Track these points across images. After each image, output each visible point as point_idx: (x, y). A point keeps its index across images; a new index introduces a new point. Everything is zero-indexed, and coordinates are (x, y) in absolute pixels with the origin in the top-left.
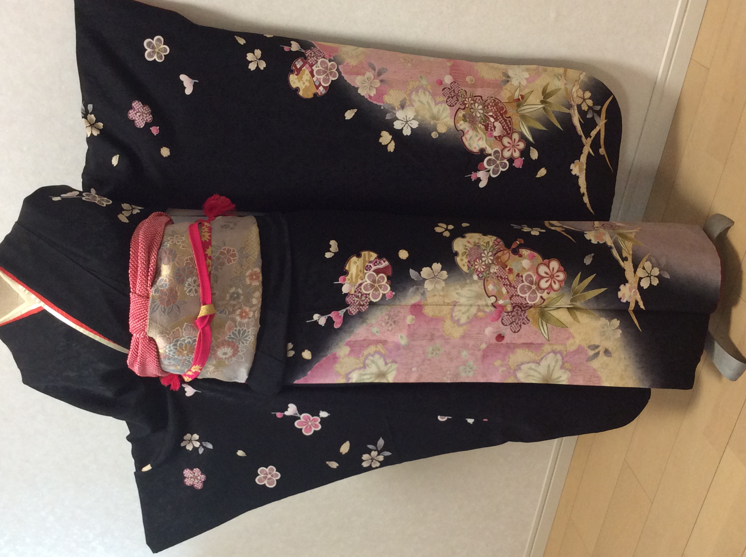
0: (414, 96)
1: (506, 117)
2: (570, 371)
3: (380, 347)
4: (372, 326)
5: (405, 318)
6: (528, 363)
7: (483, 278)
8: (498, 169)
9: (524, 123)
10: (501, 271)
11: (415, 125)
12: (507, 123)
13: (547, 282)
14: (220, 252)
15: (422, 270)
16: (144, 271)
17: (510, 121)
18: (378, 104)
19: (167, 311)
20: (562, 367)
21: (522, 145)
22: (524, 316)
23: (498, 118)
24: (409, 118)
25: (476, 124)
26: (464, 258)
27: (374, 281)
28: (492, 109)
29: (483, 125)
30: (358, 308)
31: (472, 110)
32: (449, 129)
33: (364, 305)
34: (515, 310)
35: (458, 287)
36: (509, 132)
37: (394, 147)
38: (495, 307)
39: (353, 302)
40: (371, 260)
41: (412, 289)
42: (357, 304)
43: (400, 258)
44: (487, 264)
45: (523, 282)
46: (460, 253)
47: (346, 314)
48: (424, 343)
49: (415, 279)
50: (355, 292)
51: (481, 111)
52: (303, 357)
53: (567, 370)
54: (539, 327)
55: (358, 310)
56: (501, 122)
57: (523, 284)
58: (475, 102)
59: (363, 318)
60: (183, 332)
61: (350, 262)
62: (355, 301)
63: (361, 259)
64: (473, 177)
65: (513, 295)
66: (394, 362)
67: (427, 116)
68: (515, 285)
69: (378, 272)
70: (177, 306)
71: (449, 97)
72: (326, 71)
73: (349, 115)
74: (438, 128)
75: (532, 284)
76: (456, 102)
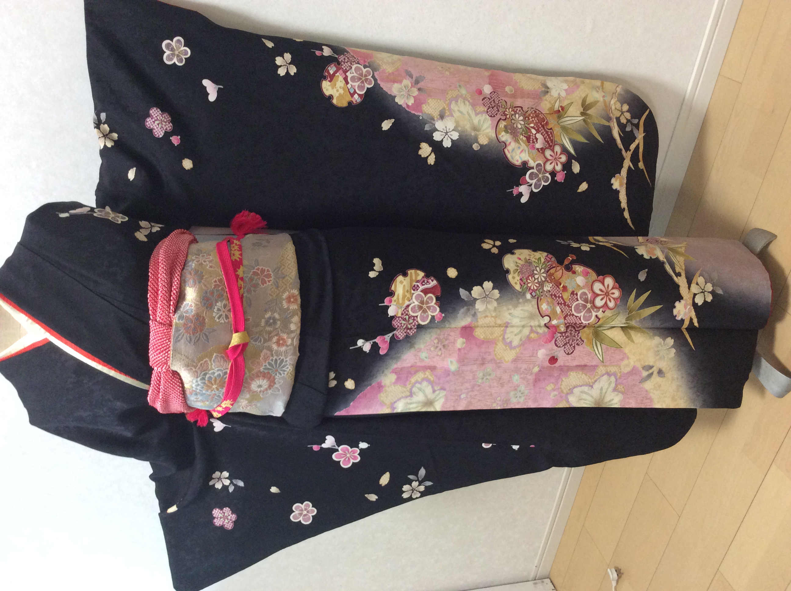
0: (453, 106)
1: (547, 128)
2: (623, 393)
3: (428, 373)
4: (420, 350)
5: (454, 342)
6: (581, 386)
7: (537, 297)
8: (540, 183)
9: (565, 135)
10: (555, 289)
11: (455, 136)
12: (549, 135)
13: (602, 299)
14: (254, 272)
15: (472, 290)
16: (166, 295)
17: (551, 132)
18: (416, 114)
19: (193, 340)
20: (615, 390)
21: (564, 158)
22: (578, 336)
23: (540, 130)
24: (449, 129)
25: (517, 136)
26: (516, 275)
27: (422, 302)
28: (533, 121)
29: (524, 136)
30: (406, 332)
31: (513, 121)
32: (491, 140)
33: (411, 328)
34: (568, 330)
35: (510, 307)
36: (551, 144)
37: (434, 160)
38: (547, 327)
39: (400, 325)
40: (418, 279)
41: (462, 311)
42: (404, 327)
43: (448, 277)
44: (540, 282)
45: (578, 300)
46: (512, 271)
47: (393, 339)
48: (475, 368)
49: (466, 299)
50: (402, 314)
51: (522, 123)
52: (346, 387)
53: (620, 392)
54: (593, 347)
55: (405, 334)
56: (543, 134)
57: (577, 302)
58: (516, 113)
59: (410, 342)
60: (212, 364)
61: (396, 282)
62: (403, 325)
63: (408, 278)
64: (515, 191)
65: (567, 314)
66: (443, 389)
67: (468, 127)
68: (570, 304)
69: (425, 291)
70: (205, 334)
71: (489, 108)
72: (361, 78)
73: (386, 125)
74: (479, 140)
75: (587, 303)
76: (497, 112)
